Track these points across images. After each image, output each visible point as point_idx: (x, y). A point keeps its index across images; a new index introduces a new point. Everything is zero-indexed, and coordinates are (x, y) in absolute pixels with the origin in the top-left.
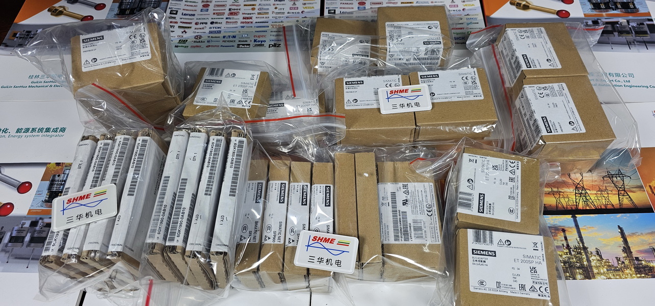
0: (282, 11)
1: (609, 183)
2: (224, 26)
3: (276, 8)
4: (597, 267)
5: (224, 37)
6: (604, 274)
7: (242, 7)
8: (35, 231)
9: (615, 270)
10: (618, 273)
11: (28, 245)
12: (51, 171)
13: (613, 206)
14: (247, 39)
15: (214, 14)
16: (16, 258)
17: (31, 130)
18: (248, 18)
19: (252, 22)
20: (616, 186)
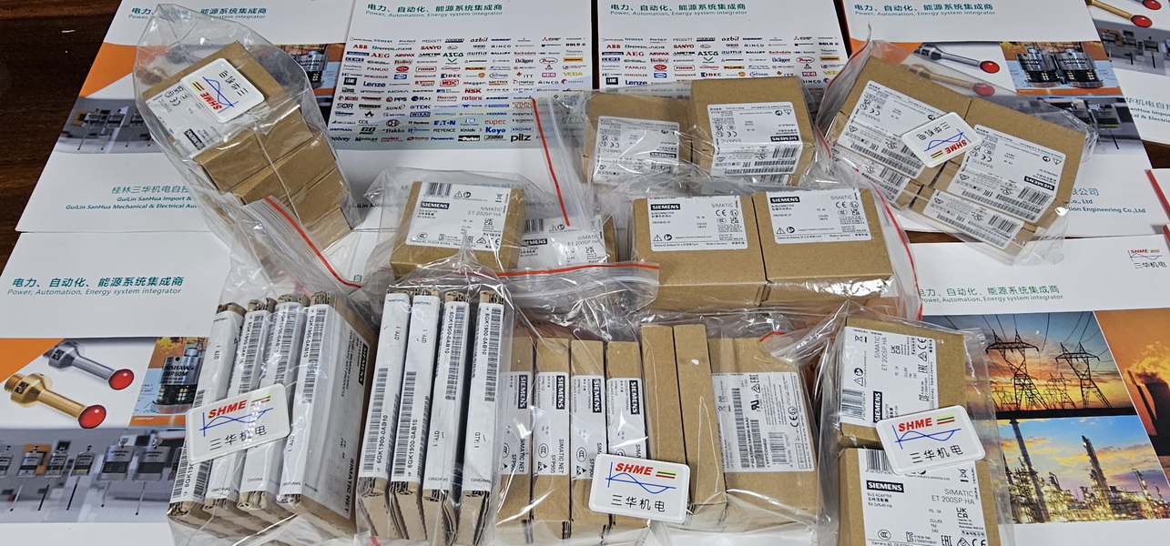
0: (529, 79)
1: (1065, 367)
2: (434, 104)
3: (519, 74)
4: (1053, 503)
5: (436, 123)
6: (1063, 513)
7: (462, 72)
8: (145, 453)
9: (1081, 507)
10: (1084, 512)
11: (136, 477)
12: (164, 351)
13: (1073, 404)
14: (474, 127)
15: (417, 83)
16: (117, 498)
17: (124, 281)
18: (473, 91)
19: (480, 98)
20: (1077, 373)
